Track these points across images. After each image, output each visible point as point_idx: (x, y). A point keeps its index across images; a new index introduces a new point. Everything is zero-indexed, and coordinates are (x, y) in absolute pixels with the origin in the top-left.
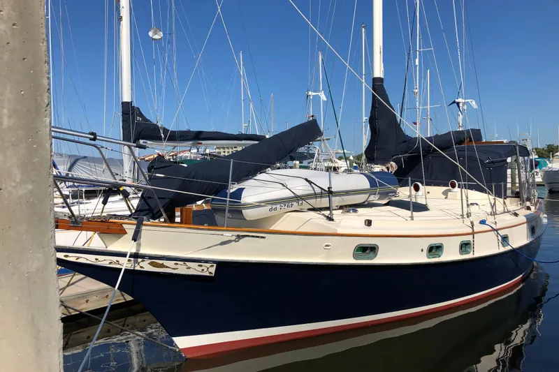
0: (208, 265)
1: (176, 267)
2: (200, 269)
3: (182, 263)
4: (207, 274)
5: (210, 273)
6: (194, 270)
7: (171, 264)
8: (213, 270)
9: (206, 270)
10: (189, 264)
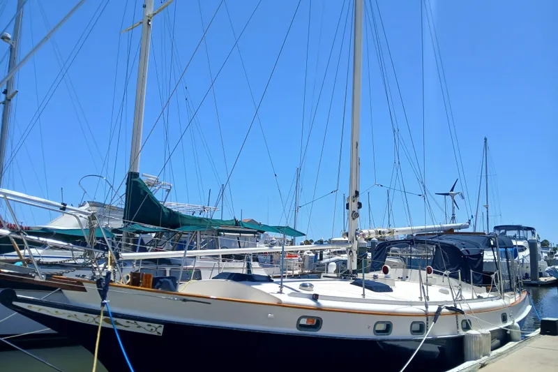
0: (157, 325)
1: (127, 325)
2: (149, 328)
3: (133, 322)
4: (156, 334)
5: (158, 333)
6: (144, 328)
7: (123, 321)
8: (161, 330)
9: (154, 329)
10: (139, 323)
